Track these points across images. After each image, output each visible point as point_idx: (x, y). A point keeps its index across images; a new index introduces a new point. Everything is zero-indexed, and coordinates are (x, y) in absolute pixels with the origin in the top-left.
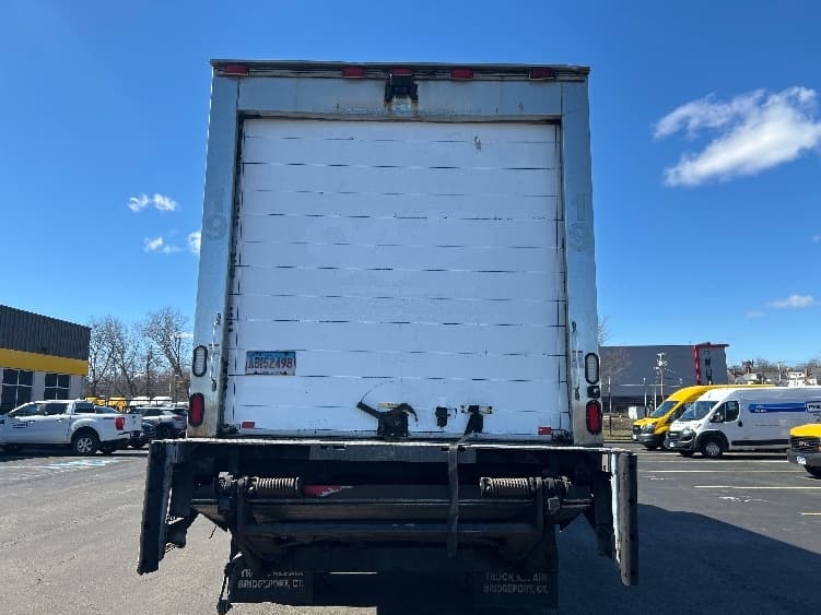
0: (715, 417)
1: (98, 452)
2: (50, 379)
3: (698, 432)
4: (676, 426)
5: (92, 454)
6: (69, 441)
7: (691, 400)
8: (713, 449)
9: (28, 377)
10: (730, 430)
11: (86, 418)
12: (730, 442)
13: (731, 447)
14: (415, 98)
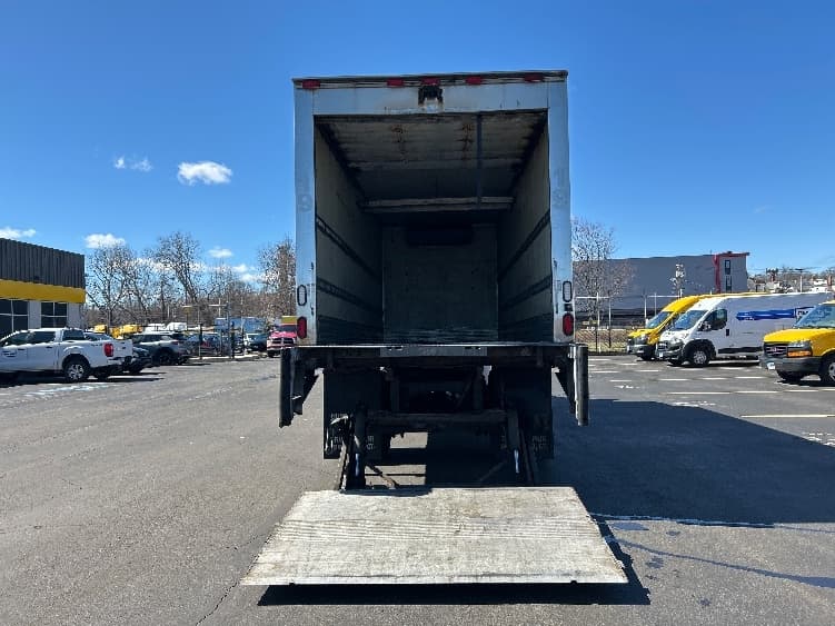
0: (703, 327)
1: (91, 378)
2: (46, 308)
3: (686, 341)
4: (665, 337)
5: (84, 380)
6: (60, 367)
7: (683, 311)
8: (700, 357)
9: (22, 307)
10: (718, 339)
11: (76, 346)
12: (716, 350)
13: (718, 355)
14: (440, 99)
